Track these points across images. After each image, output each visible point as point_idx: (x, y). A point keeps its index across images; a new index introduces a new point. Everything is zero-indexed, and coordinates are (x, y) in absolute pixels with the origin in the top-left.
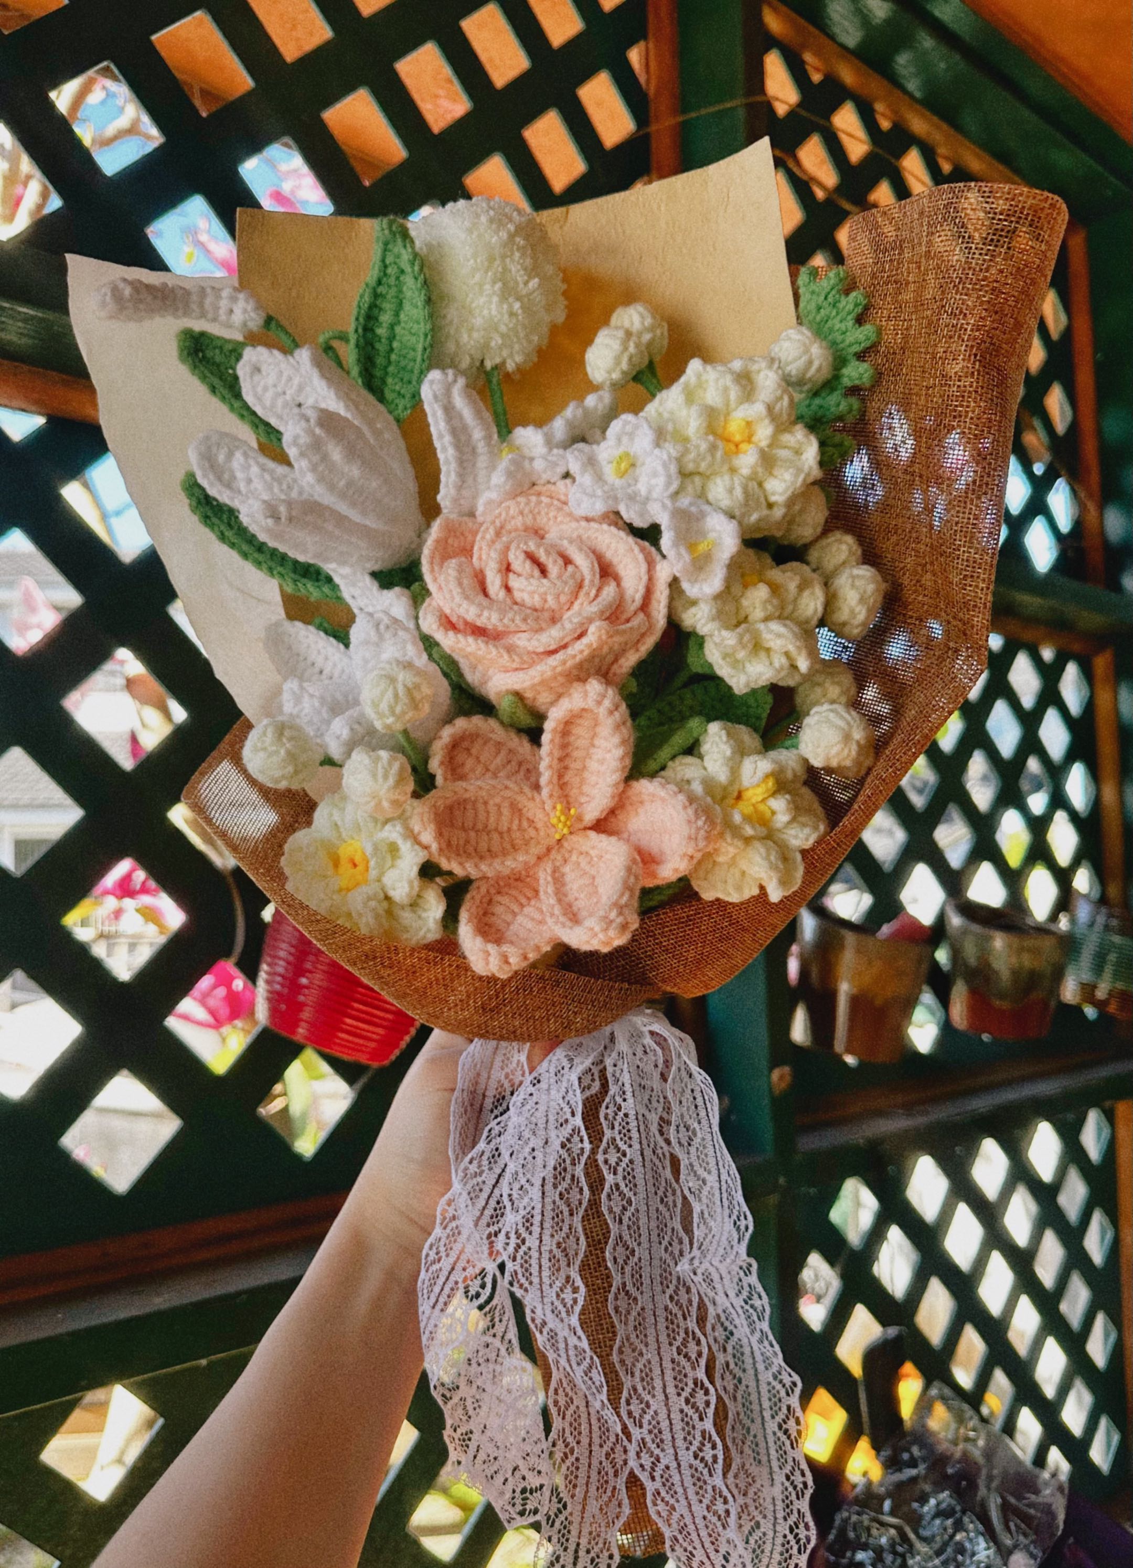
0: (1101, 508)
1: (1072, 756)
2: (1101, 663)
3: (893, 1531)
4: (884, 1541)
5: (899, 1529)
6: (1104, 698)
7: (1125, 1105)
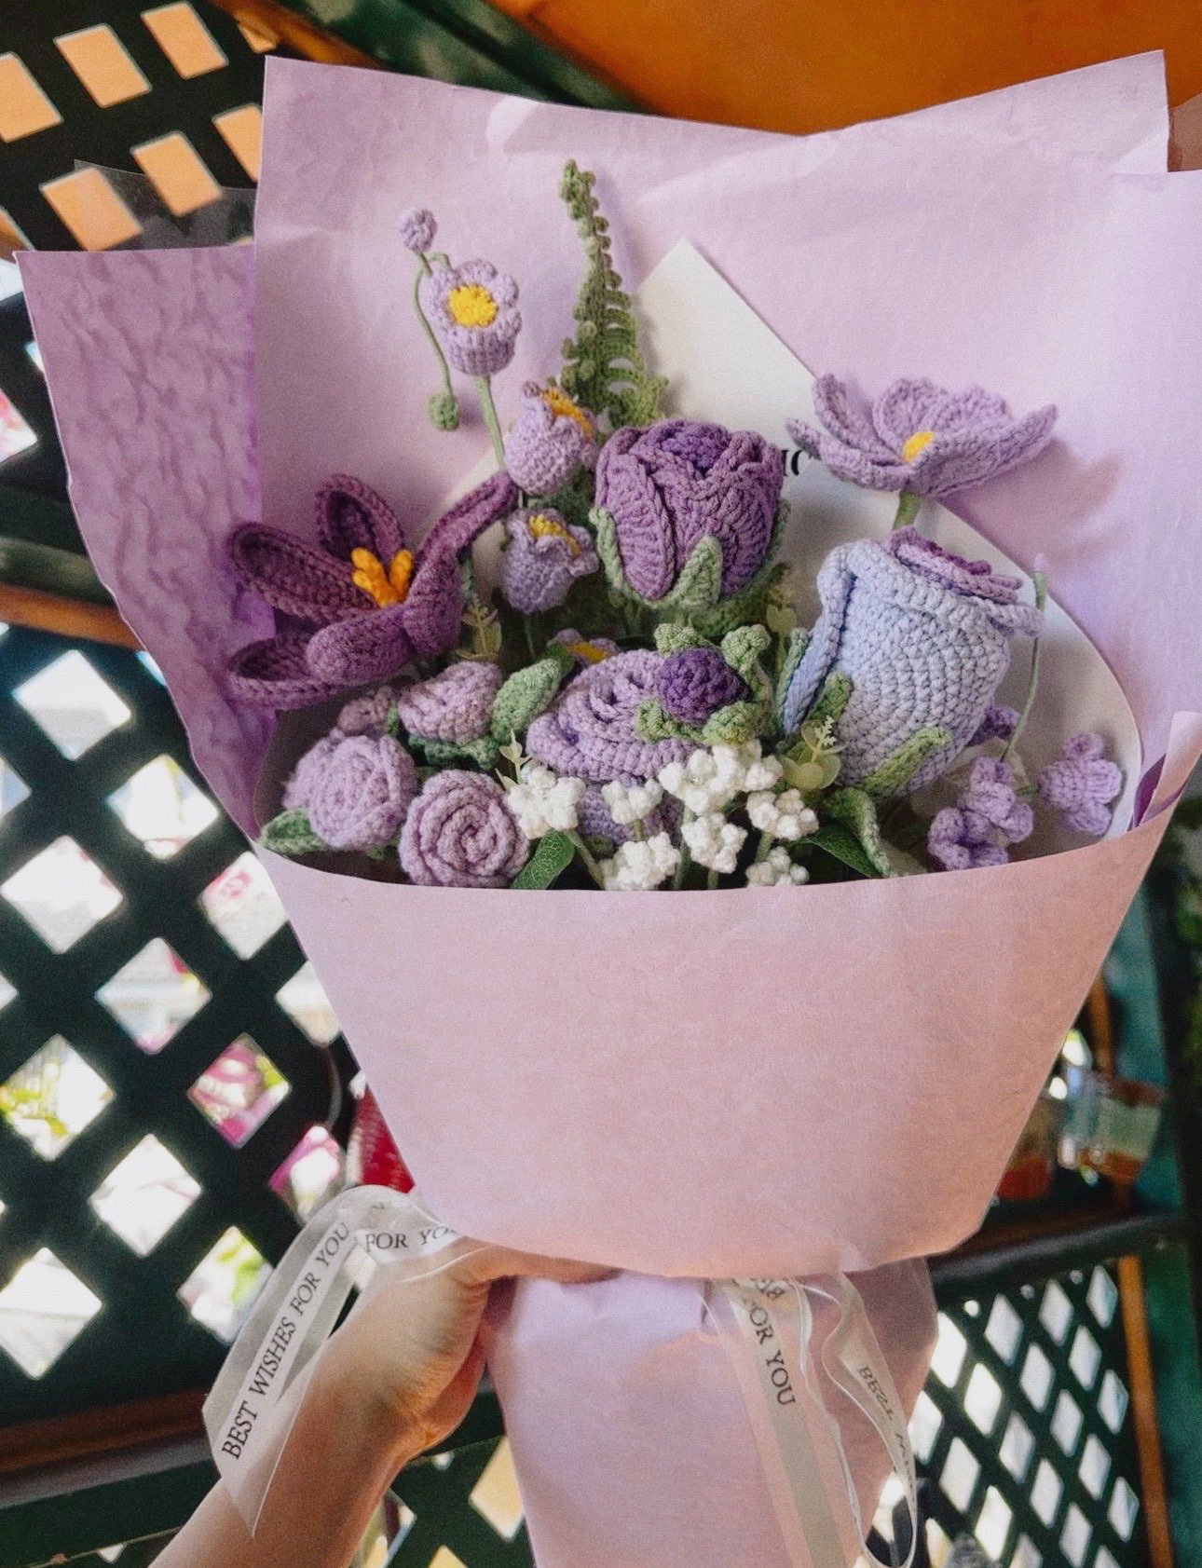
7: (1129, 1267)
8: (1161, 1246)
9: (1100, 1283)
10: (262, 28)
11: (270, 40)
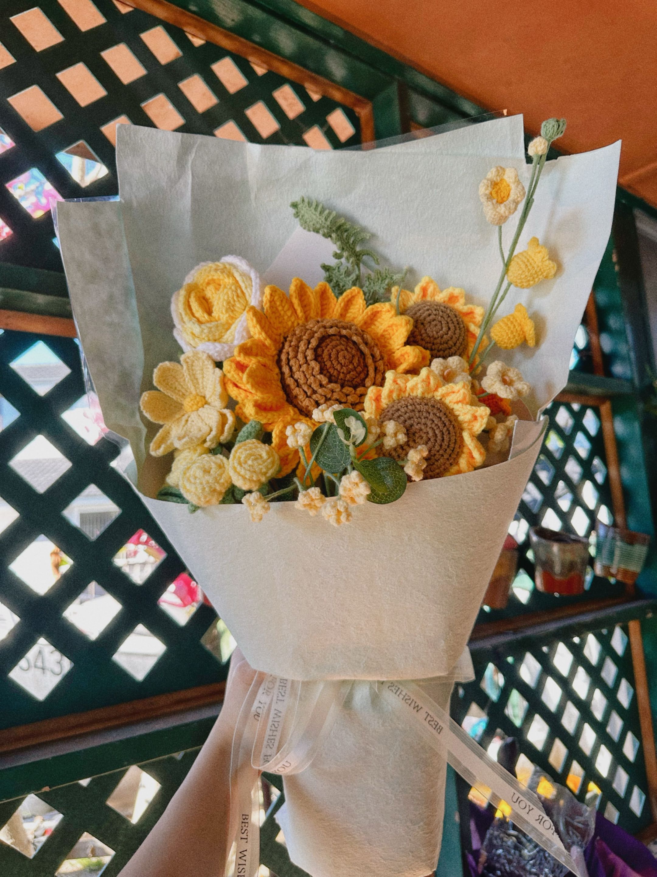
0: (598, 336)
1: (592, 454)
2: (605, 408)
3: (514, 839)
4: (509, 843)
5: (517, 837)
6: (607, 426)
7: (634, 626)
8: (650, 615)
9: (618, 633)
10: (199, 34)
11: (203, 39)
